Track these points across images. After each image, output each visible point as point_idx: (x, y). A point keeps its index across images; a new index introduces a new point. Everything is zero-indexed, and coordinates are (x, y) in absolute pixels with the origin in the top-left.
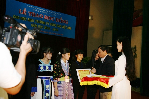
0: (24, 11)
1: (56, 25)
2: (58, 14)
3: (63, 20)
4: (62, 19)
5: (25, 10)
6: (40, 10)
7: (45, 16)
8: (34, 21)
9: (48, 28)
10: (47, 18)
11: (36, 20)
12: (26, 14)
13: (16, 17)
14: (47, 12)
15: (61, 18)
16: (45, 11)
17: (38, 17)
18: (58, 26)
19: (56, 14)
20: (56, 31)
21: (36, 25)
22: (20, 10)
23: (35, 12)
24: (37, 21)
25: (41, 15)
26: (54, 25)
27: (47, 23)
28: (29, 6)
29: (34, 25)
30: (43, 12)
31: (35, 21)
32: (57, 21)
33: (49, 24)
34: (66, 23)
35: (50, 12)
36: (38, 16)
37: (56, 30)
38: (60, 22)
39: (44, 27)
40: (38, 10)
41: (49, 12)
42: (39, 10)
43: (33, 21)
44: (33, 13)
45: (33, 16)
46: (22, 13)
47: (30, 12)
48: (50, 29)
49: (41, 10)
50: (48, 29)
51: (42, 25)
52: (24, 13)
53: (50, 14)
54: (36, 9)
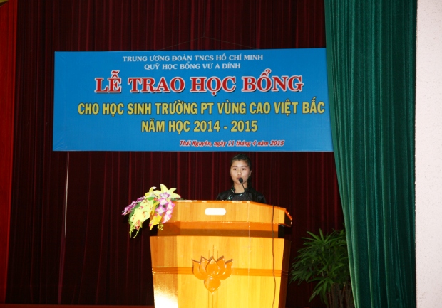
0: (112, 80)
1: (247, 108)
2: (248, 57)
3: (276, 79)
4: (270, 75)
5: (114, 75)
6: (173, 63)
7: (194, 80)
8: (149, 109)
9: (208, 125)
10: (202, 84)
11: (158, 105)
12: (119, 90)
13: (87, 109)
14: (201, 62)
15: (266, 74)
16: (194, 58)
17: (166, 89)
18: (254, 108)
19: (242, 62)
20: (248, 130)
21: (158, 123)
22: (99, 80)
23: (151, 73)
24: (161, 107)
25: (177, 78)
26: (236, 108)
27: (204, 106)
28: (130, 59)
29: (152, 123)
30: (182, 67)
31: (154, 108)
32: (246, 89)
33: (215, 107)
34: (296, 89)
35: (215, 58)
36: (165, 86)
37: (245, 128)
38: (264, 89)
39: (192, 126)
40: (161, 63)
41: (208, 62)
42: (165, 63)
43: (146, 109)
44: (145, 80)
45: (145, 90)
46: (106, 90)
47: (135, 80)
48: (218, 128)
49: (177, 58)
50: (210, 130)
51: (184, 116)
52: (112, 90)
53: (214, 65)
54: (154, 62)
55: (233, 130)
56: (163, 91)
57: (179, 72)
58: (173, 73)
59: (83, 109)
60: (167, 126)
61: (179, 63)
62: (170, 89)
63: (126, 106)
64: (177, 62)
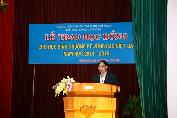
0: (52, 35)
1: (105, 46)
2: (106, 26)
3: (117, 34)
4: (114, 33)
5: (53, 33)
6: (76, 28)
7: (84, 35)
8: (67, 47)
9: (90, 53)
10: (87, 37)
11: (70, 45)
12: (54, 39)
13: (42, 47)
14: (87, 28)
15: (113, 32)
16: (84, 27)
17: (73, 39)
18: (108, 46)
19: (103, 28)
20: (106, 55)
21: (70, 52)
22: (47, 35)
23: (67, 32)
24: (71, 46)
25: (78, 34)
26: (101, 46)
27: (88, 46)
28: (59, 27)
29: (68, 52)
30: (80, 30)
31: (68, 46)
32: (105, 38)
33: (93, 46)
34: (125, 39)
35: (92, 26)
36: (73, 38)
37: (105, 54)
38: (112, 39)
39: (83, 54)
40: (71, 28)
41: (90, 28)
42: (73, 28)
43: (65, 47)
44: (65, 35)
45: (65, 39)
46: (49, 39)
47: (61, 35)
48: (94, 54)
49: (77, 27)
50: (91, 55)
51: (80, 50)
52: (52, 39)
53: (92, 29)
54: (69, 28)
55: (100, 55)
56: (72, 40)
57: (78, 32)
58: (76, 32)
59: (40, 47)
60: (73, 54)
61: (78, 28)
62: (75, 39)
63: (57, 46)
64: (77, 28)
